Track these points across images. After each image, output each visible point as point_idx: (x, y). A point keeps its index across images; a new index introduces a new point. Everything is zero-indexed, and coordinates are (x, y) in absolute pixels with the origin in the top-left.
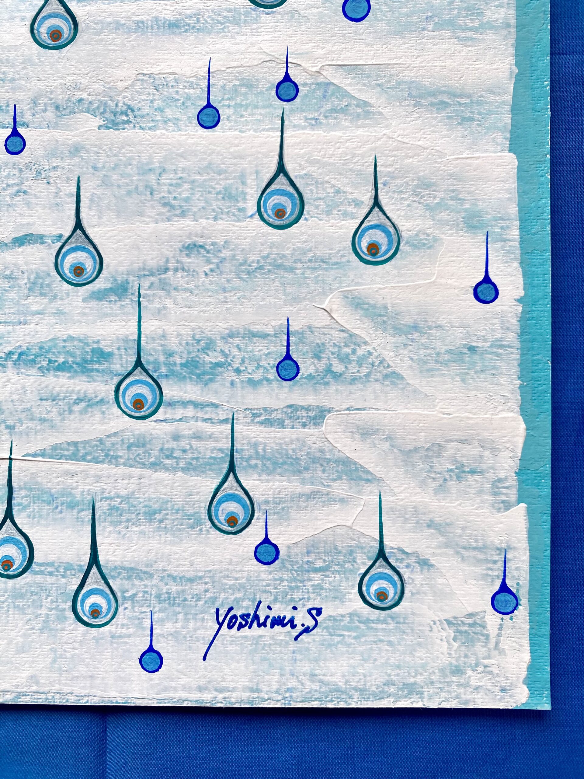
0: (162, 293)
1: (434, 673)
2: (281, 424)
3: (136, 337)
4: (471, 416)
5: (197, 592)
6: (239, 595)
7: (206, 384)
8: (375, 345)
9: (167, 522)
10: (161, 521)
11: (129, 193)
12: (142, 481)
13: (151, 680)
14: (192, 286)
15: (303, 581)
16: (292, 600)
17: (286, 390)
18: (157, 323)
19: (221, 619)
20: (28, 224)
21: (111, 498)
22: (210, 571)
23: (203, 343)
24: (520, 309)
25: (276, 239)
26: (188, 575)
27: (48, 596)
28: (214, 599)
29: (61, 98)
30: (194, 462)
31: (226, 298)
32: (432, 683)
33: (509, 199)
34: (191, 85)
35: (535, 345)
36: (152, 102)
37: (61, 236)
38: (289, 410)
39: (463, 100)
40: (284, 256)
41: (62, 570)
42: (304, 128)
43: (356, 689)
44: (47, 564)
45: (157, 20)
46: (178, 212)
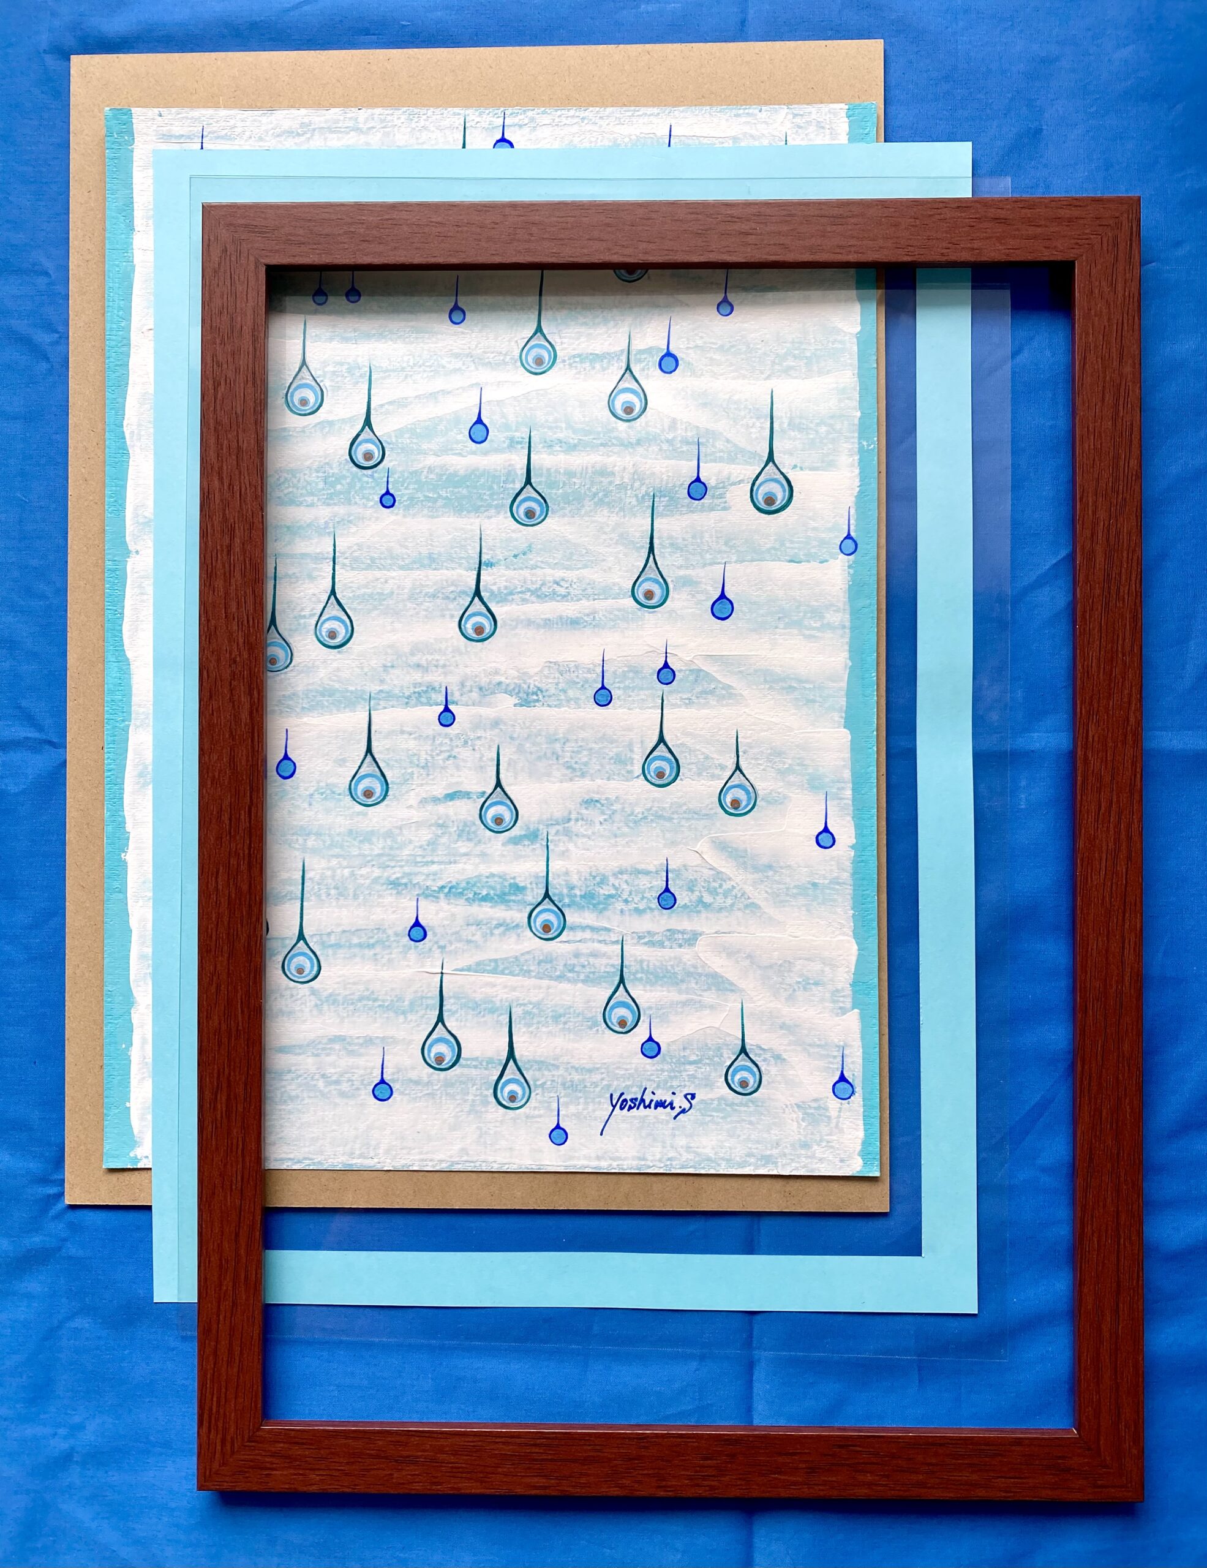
0: (565, 838)
1: (786, 1147)
2: (661, 944)
3: (545, 874)
4: (814, 938)
5: (595, 1080)
6: (628, 1083)
7: (601, 912)
8: (738, 881)
9: (571, 1024)
10: (565, 1023)
11: (539, 758)
12: (550, 990)
13: (559, 1151)
14: (590, 832)
15: (680, 1072)
16: (672, 1087)
17: (665, 917)
18: (560, 862)
19: (614, 1102)
20: (457, 783)
21: (525, 1005)
22: (605, 1063)
23: (598, 879)
24: (853, 854)
25: (656, 795)
26: (587, 1067)
27: (473, 1085)
28: (609, 1086)
29: (484, 681)
30: (591, 976)
31: (616, 842)
32: (785, 1155)
33: (844, 766)
34: (589, 671)
35: (865, 882)
36: (557, 684)
37: (484, 793)
38: (668, 934)
39: (807, 686)
40: (664, 809)
41: (484, 1064)
42: (680, 706)
43: (723, 1159)
44: (473, 1059)
45: (561, 618)
46: (578, 774)
